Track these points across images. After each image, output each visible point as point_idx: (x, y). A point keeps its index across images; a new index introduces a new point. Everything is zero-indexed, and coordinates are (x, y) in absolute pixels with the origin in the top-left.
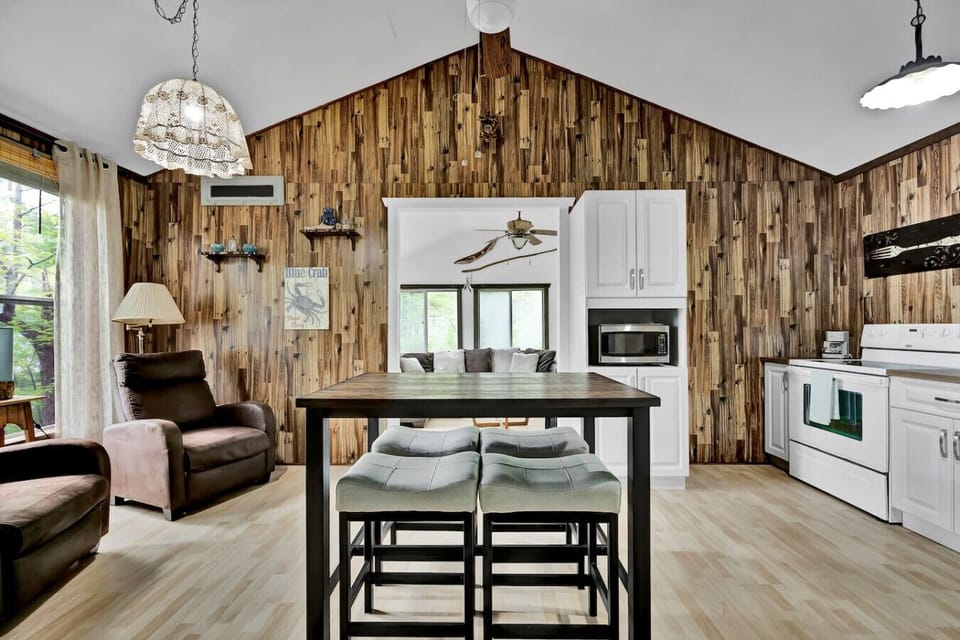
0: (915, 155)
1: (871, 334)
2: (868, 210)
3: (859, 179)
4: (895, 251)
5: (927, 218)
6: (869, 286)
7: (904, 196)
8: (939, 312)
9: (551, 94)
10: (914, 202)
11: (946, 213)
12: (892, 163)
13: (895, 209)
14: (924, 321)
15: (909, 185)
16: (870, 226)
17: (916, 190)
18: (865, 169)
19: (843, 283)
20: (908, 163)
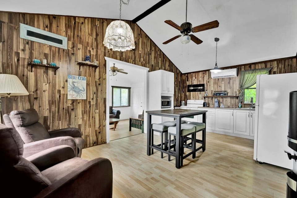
0: (195, 73)
1: (189, 101)
2: (188, 81)
3: (186, 75)
4: (192, 88)
5: (196, 84)
6: (188, 93)
7: (193, 80)
8: (198, 98)
9: (146, 41)
10: (195, 81)
11: (199, 83)
12: (192, 74)
13: (192, 81)
14: (195, 99)
15: (194, 78)
16: (188, 83)
17: (195, 79)
18: (188, 73)
19: (183, 92)
20: (194, 74)
